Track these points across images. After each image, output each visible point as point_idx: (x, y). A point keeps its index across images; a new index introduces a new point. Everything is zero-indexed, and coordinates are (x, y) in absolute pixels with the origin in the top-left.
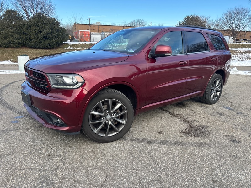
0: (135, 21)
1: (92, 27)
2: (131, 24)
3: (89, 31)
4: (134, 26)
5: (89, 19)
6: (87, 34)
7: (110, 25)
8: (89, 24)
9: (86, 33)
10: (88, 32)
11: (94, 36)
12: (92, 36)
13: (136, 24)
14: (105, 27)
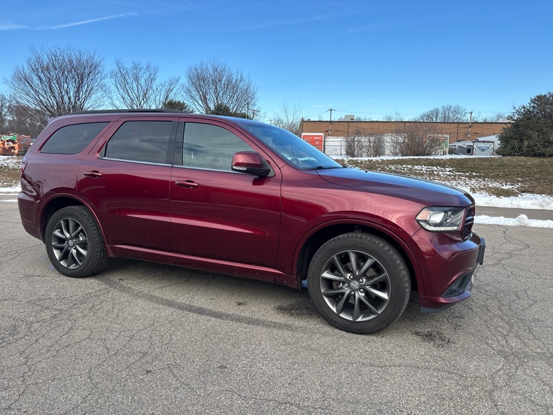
0: (437, 109)
1: (336, 126)
2: (428, 116)
3: (322, 134)
4: (434, 119)
5: (331, 110)
6: (317, 140)
7: (381, 120)
8: (329, 120)
9: (316, 138)
10: (319, 136)
11: (331, 144)
12: (327, 143)
13: (440, 115)
14: (363, 125)
